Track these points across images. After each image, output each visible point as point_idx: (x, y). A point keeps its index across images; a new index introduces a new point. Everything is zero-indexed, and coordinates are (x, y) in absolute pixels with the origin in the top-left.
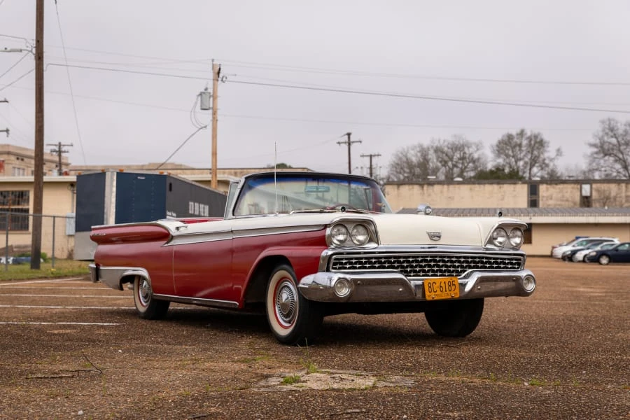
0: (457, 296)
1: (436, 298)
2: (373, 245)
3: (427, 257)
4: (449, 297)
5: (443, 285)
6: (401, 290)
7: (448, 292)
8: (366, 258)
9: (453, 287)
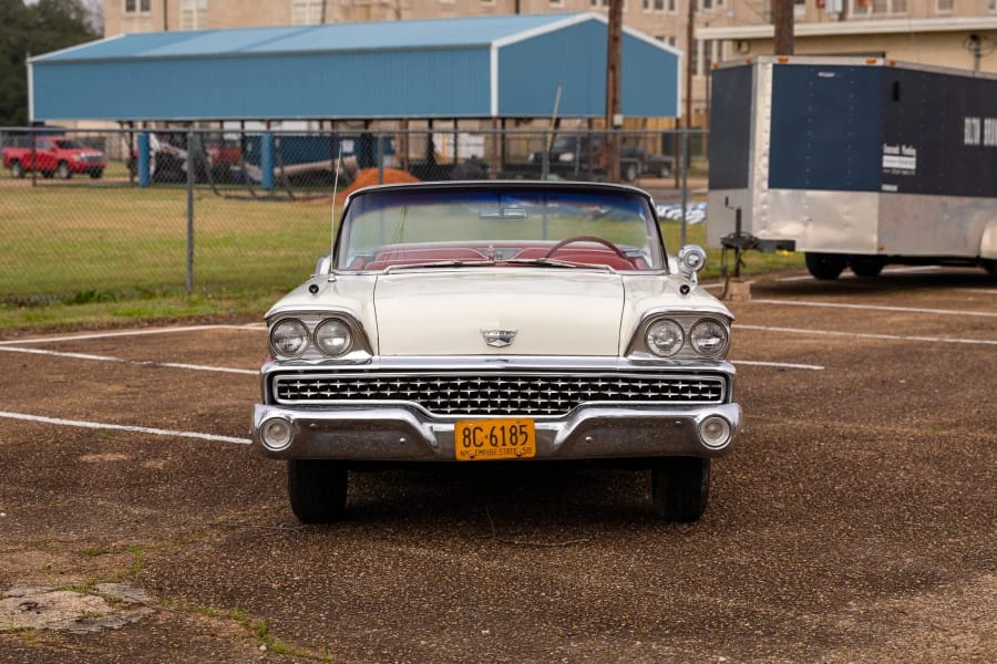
0: (532, 454)
1: (479, 457)
2: (361, 355)
3: (476, 378)
4: (512, 456)
5: (498, 433)
6: (402, 440)
7: (509, 446)
8: (342, 380)
9: (521, 438)
